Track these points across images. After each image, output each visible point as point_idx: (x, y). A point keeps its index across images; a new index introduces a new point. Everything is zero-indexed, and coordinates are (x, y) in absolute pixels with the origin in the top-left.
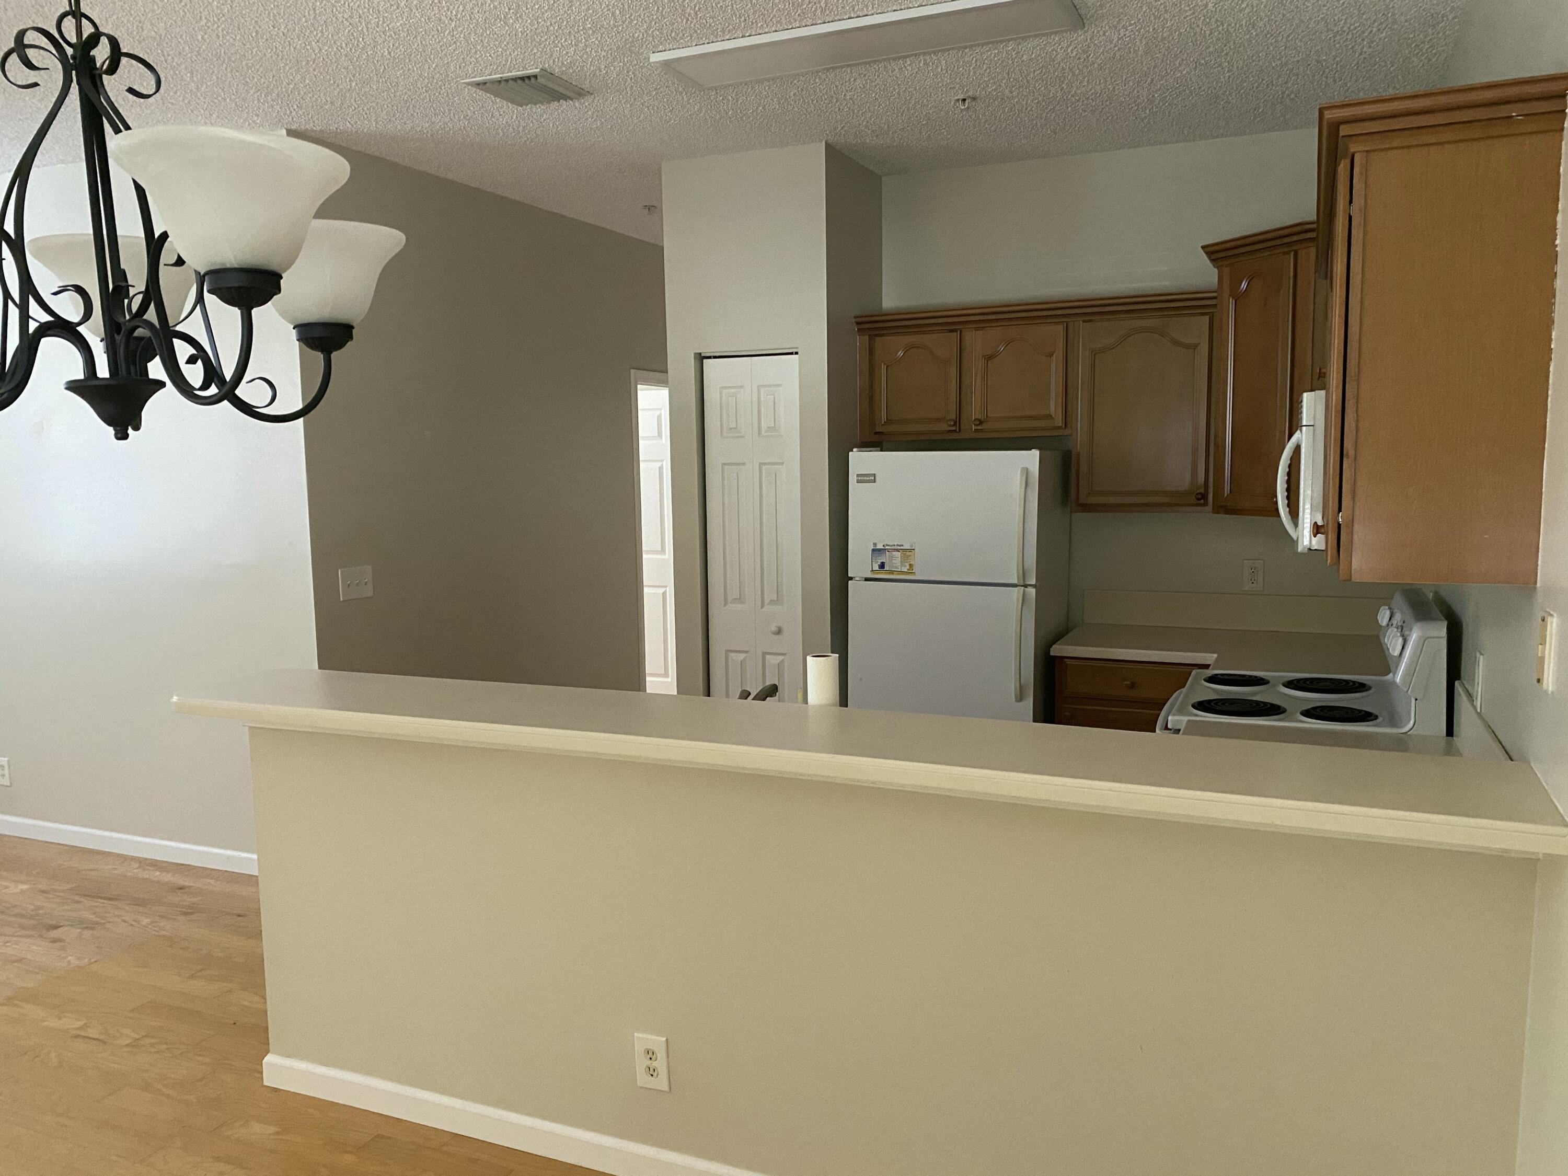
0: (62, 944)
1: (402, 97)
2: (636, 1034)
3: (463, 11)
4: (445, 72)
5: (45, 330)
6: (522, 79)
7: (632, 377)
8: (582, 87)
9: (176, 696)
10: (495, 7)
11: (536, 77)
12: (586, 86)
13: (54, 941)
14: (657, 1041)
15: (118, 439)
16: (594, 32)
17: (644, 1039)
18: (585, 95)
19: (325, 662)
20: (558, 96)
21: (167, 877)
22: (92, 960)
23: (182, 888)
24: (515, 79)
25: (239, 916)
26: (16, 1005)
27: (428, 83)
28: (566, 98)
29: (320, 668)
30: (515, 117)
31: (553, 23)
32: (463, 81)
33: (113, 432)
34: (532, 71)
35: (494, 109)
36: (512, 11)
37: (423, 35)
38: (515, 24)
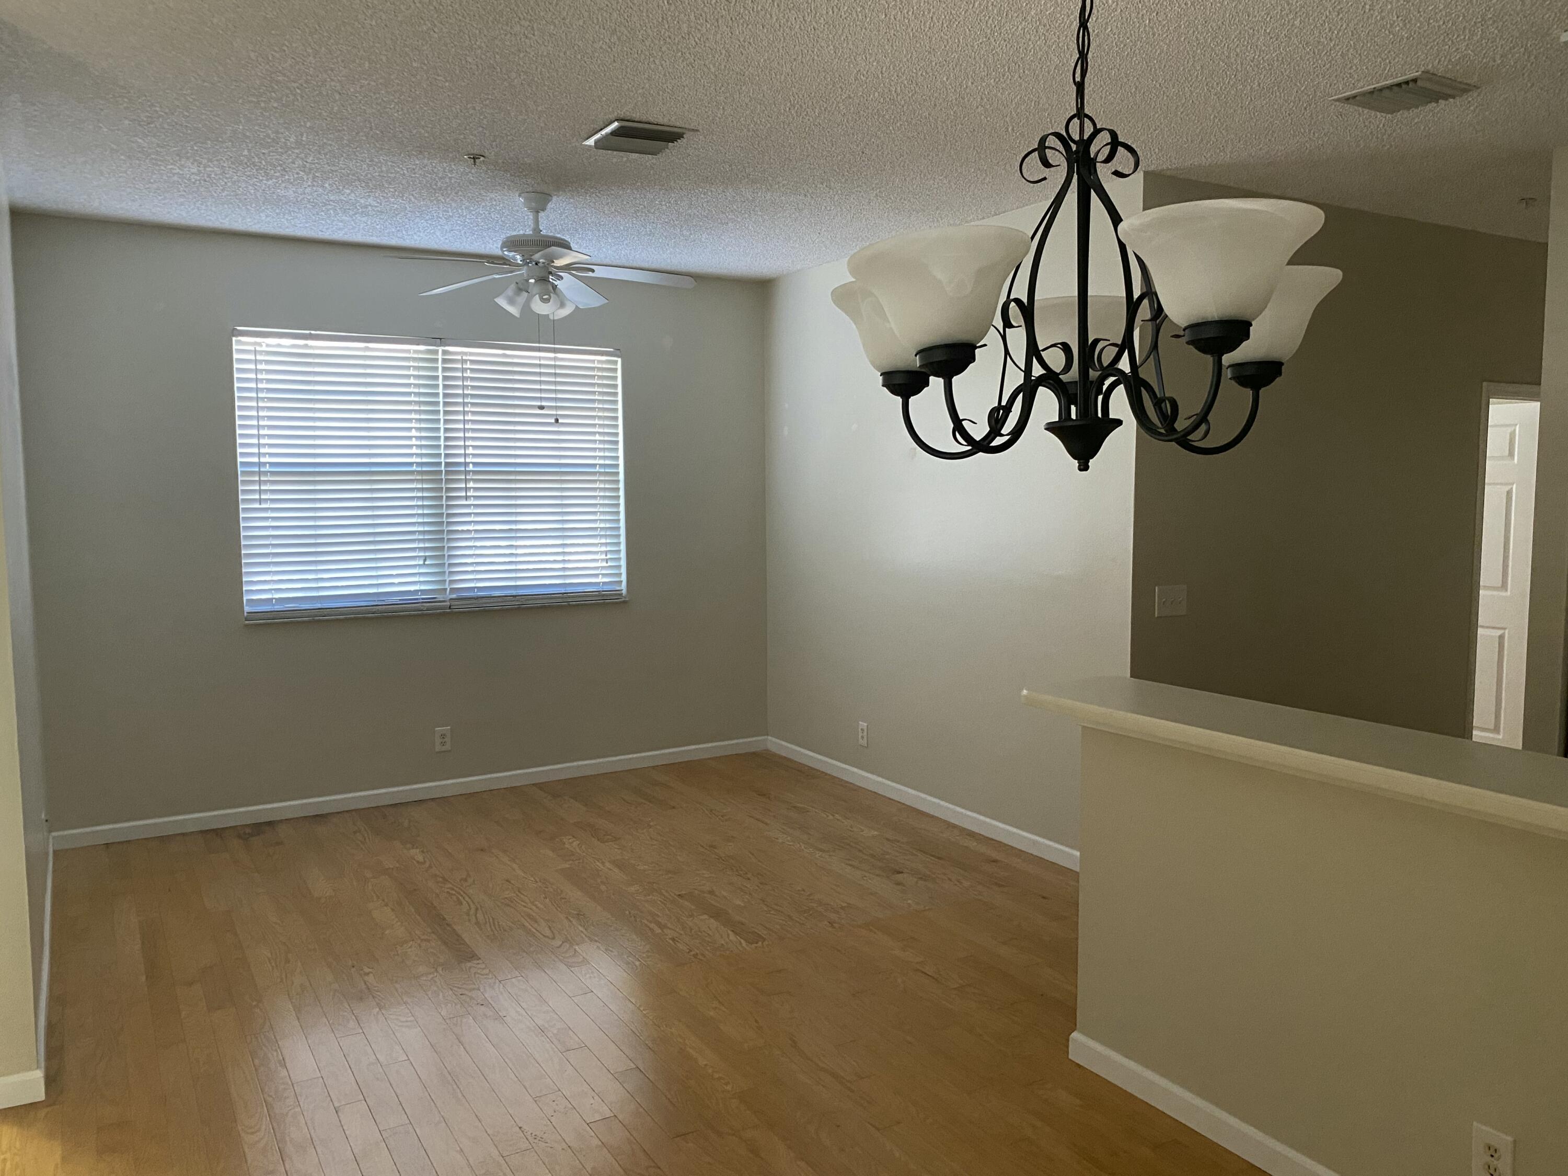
0: (904, 888)
1: (1263, 124)
2: (1475, 1123)
3: (1346, 28)
4: (1313, 93)
5: (1041, 381)
6: (1399, 85)
7: (1484, 389)
8: (1468, 82)
9: (1026, 689)
10: (1382, 19)
11: (1415, 80)
12: (1474, 80)
13: (898, 884)
14: (1503, 1140)
15: (1080, 470)
16: (1494, 22)
17: (1483, 1132)
18: (1470, 90)
19: (1136, 673)
20: (1435, 97)
21: (983, 849)
22: (927, 908)
23: (995, 861)
24: (1390, 87)
25: (1044, 898)
26: (871, 930)
27: (1293, 107)
28: (1446, 97)
29: (1131, 677)
30: (1381, 126)
31: (1446, 21)
32: (1332, 98)
33: (1078, 465)
34: (1412, 75)
35: (1360, 121)
36: (1400, 18)
37: (1297, 61)
38: (1401, 31)
